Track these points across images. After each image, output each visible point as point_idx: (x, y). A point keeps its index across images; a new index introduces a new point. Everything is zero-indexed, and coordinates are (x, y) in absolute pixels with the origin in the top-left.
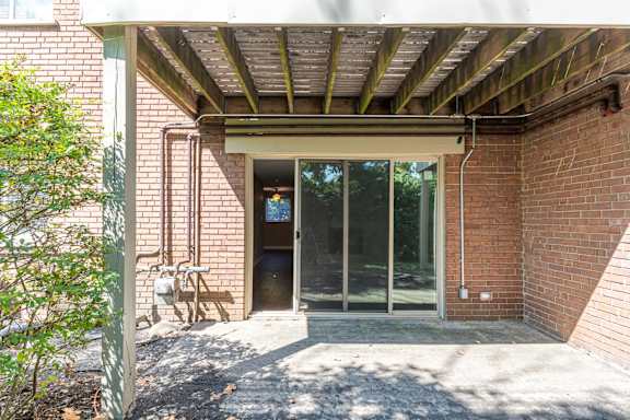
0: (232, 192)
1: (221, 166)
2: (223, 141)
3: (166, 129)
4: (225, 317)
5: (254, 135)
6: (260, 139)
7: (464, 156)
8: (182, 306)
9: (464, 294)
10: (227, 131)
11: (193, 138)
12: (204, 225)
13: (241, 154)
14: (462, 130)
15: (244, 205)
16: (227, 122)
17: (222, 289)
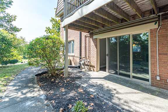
0: (95, 46)
1: (93, 41)
2: (93, 36)
3: (85, 36)
4: (94, 71)
5: (97, 34)
6: (98, 35)
7: (158, 28)
8: (88, 67)
9: (158, 78)
10: (94, 34)
11: (89, 37)
12: (91, 53)
13: (96, 38)
14: (157, 19)
15: (97, 49)
16: (94, 32)
17: (93, 65)
